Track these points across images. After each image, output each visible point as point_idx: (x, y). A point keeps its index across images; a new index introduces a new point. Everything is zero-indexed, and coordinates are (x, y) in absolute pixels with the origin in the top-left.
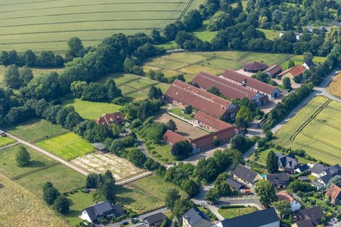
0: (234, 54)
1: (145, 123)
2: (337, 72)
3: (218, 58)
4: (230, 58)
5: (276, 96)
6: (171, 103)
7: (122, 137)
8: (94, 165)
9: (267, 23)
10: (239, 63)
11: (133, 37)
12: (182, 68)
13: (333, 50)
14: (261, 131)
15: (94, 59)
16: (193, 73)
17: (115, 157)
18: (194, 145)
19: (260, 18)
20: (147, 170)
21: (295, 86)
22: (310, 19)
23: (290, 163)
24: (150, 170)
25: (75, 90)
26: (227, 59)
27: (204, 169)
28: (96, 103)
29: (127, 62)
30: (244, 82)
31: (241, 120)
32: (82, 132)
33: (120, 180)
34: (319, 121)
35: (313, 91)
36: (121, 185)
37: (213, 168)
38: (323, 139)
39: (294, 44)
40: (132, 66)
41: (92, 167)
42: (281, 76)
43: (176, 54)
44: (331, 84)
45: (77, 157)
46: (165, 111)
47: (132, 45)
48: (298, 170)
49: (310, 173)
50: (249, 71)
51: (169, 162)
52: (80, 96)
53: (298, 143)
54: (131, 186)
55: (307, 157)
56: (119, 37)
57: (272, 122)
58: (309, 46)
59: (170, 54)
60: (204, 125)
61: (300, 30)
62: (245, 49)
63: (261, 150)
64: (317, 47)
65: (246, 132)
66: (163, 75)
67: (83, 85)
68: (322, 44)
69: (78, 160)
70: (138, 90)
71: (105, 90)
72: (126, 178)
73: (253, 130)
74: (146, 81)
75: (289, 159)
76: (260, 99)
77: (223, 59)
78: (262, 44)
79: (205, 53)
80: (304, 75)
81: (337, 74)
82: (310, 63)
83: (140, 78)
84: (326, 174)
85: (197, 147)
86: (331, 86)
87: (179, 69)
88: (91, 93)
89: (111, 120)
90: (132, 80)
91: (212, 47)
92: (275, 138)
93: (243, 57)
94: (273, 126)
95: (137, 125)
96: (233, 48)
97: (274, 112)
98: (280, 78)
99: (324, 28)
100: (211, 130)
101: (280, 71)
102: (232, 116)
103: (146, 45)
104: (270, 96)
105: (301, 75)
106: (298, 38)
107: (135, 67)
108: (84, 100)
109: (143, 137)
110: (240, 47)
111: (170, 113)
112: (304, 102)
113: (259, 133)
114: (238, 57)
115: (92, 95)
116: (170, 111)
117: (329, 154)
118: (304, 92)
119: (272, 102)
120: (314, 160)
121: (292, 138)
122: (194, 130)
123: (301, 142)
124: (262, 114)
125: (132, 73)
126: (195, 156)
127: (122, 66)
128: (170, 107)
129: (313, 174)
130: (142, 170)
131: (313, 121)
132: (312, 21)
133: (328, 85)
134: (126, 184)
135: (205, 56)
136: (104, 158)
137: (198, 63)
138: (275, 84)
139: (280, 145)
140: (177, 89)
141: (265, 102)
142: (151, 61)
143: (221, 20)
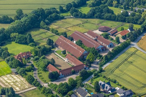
0: (96, 21)
1: (40, 58)
2: (145, 34)
3: (88, 23)
4: (94, 23)
5: (111, 46)
6: (58, 47)
7: (28, 65)
8: (9, 81)
9: (117, 5)
10: (98, 26)
11: (49, 9)
12: (69, 27)
13: (144, 22)
14: (98, 66)
15: (25, 21)
16: (73, 30)
17: (21, 77)
18: (60, 73)
19: (114, 2)
20: (34, 86)
21: (122, 41)
22: (138, 4)
23: (107, 87)
24: (35, 86)
25: (12, 37)
26: (92, 23)
27: (61, 88)
28: (21, 45)
29: (42, 23)
30: (96, 38)
31: (88, 60)
32: (8, 62)
33: (19, 91)
34: (129, 62)
35: (130, 44)
36: (19, 94)
37: (66, 88)
38: (128, 73)
39: (127, 17)
40: (44, 25)
41: (8, 82)
42: (116, 35)
43: (69, 19)
44: (140, 41)
45: (2, 76)
46: (53, 52)
47: (47, 13)
48: (110, 91)
49: (116, 93)
50: (101, 31)
51: (46, 82)
52: (15, 40)
53: (115, 75)
54: (23, 95)
55: (117, 83)
56: (40, 10)
57: (105, 61)
58: (133, 19)
59: (66, 19)
60: (70, 61)
61: (132, 10)
62: (103, 19)
63: (95, 78)
64: (137, 20)
65: (90, 66)
66: (57, 31)
67: (16, 35)
68: (140, 19)
69: (2, 78)
70: (44, 39)
71: (26, 39)
72: (23, 90)
73: (94, 65)
74: (49, 33)
75: (106, 85)
76: (102, 48)
77: (91, 23)
78: (110, 17)
79: (83, 19)
80: (127, 36)
81: (145, 35)
82: (131, 29)
83: (47, 32)
84: (123, 95)
85: (62, 75)
86: (140, 42)
87: (68, 28)
88: (19, 40)
89: (24, 56)
90: (43, 33)
91: (87, 17)
92: (104, 71)
93: (101, 23)
94: (105, 64)
95: (37, 59)
96: (97, 17)
97: (106, 56)
98: (115, 36)
99: (143, 10)
100: (73, 64)
101: (117, 32)
102: (85, 57)
103: (54, 14)
104: (107, 46)
105: (125, 36)
106: (129, 14)
107: (46, 26)
108: (16, 42)
109: (38, 66)
110: (100, 17)
111: (56, 53)
112: (124, 51)
113: (97, 67)
114: (98, 22)
115: (19, 41)
116: (56, 52)
117: (129, 82)
118: (125, 45)
119: (108, 50)
120: (120, 86)
121: (112, 72)
122: (64, 63)
123: (116, 74)
124: (101, 56)
125: (44, 28)
126: (61, 79)
127: (39, 25)
128: (56, 49)
129: (118, 94)
130: (32, 86)
131: (126, 62)
132: (138, 5)
133: (139, 41)
134: (21, 93)
135: (82, 21)
136: (15, 77)
137: (77, 25)
138: (112, 39)
139: (105, 75)
140: (61, 41)
141: (104, 49)
142: (56, 22)
143: (94, 2)
